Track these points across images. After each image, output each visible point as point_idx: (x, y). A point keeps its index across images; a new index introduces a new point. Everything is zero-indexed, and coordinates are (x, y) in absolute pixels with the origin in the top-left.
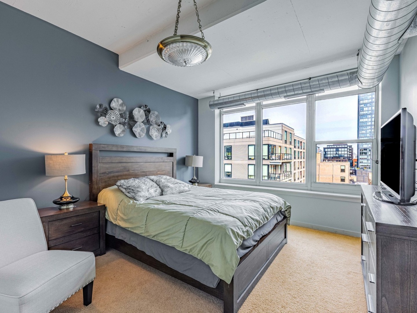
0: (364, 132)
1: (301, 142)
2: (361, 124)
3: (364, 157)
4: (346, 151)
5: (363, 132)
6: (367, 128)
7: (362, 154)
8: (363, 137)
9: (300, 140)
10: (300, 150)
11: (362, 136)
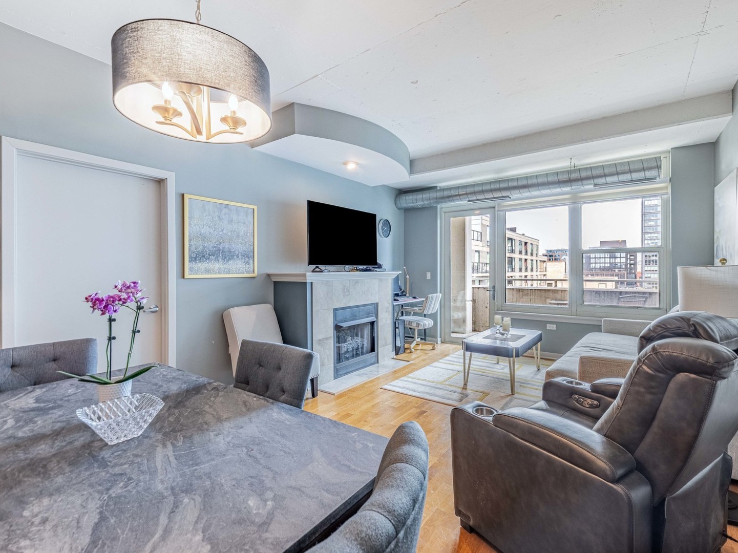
0: (652, 223)
1: (526, 243)
2: (647, 210)
3: (653, 268)
4: (623, 257)
5: (650, 223)
6: (656, 216)
7: (650, 263)
8: (651, 233)
9: (524, 240)
10: (524, 257)
11: (649, 231)
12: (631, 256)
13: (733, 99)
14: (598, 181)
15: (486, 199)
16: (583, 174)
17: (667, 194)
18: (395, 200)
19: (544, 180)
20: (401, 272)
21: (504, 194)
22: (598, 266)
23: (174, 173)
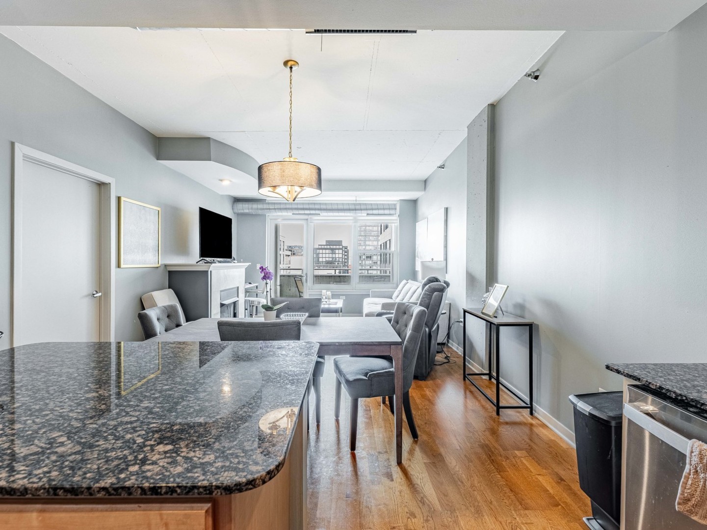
12: (345, 252)
13: (425, 185)
14: (370, 212)
15: (305, 214)
16: (362, 207)
17: (397, 223)
18: (233, 206)
19: (336, 207)
20: (250, 264)
21: (317, 212)
22: (324, 260)
23: (114, 179)
